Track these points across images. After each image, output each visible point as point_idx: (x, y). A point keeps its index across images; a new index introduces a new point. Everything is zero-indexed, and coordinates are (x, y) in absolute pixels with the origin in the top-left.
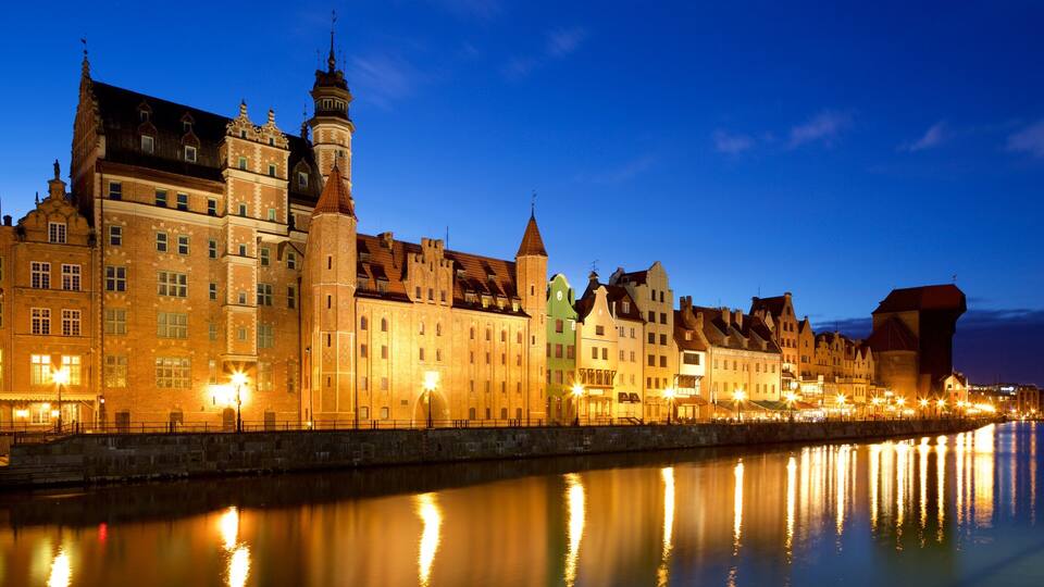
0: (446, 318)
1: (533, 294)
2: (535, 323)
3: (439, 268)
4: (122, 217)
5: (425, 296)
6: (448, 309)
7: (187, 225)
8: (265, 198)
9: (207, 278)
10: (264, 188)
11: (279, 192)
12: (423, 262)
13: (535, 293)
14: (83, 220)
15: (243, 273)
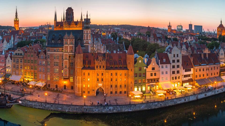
0: (104, 72)
1: (129, 64)
2: (130, 71)
3: (102, 61)
4: (49, 54)
5: (99, 68)
6: (104, 70)
7: (59, 54)
8: (70, 48)
9: (61, 62)
10: (70, 47)
11: (73, 47)
12: (98, 60)
13: (130, 64)
14: (45, 55)
15: (66, 62)
